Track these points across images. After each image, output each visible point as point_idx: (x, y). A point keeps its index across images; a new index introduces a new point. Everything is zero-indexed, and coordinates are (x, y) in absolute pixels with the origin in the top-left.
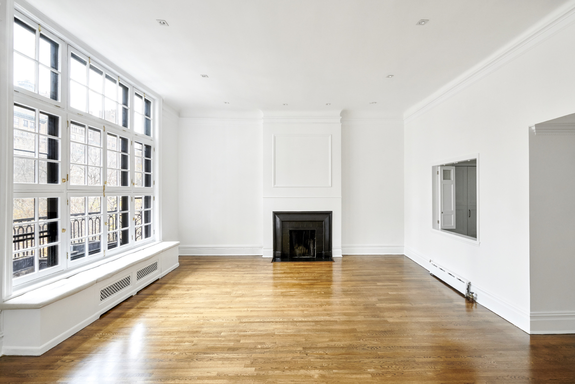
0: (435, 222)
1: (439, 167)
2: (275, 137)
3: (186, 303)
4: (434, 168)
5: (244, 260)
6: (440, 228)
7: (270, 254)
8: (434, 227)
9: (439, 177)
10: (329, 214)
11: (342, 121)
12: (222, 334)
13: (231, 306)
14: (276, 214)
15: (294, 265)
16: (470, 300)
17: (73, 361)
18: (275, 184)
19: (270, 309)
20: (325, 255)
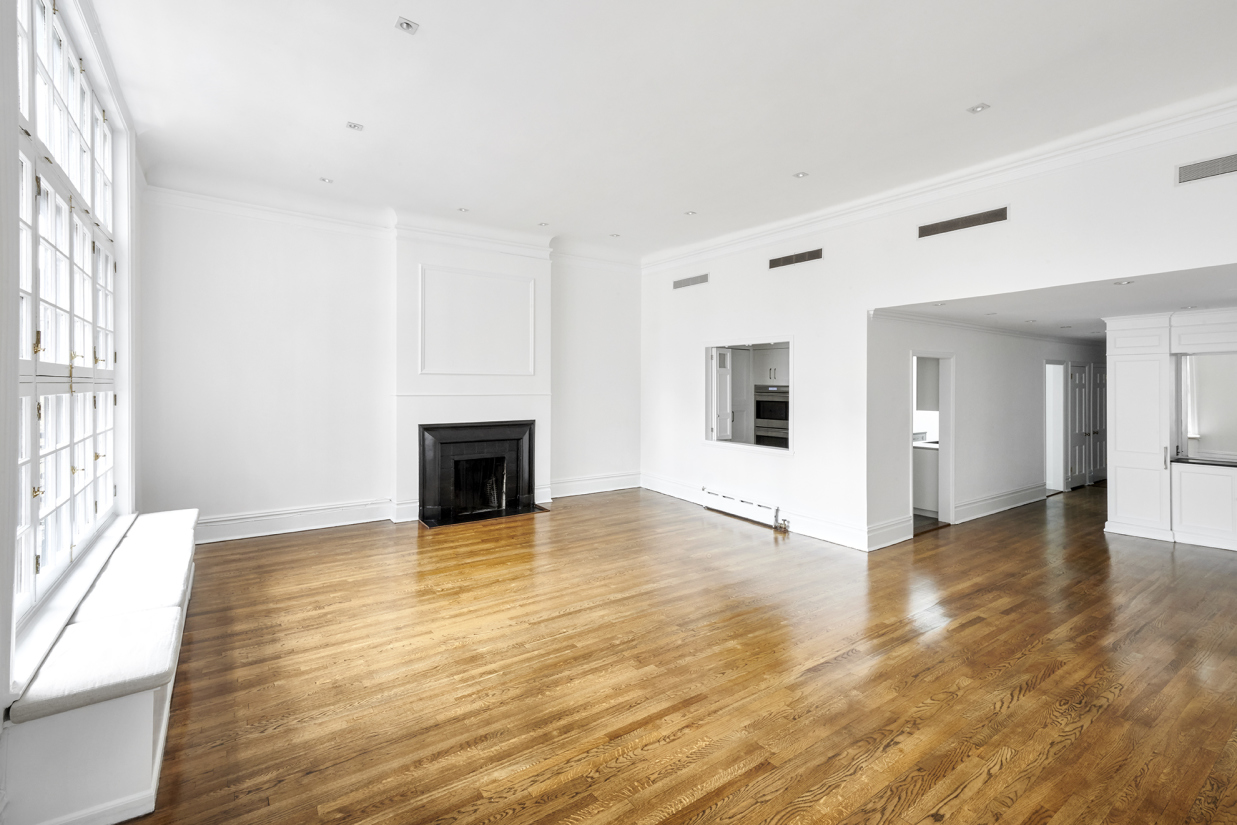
0: (709, 430)
1: (714, 350)
2: (423, 271)
3: (356, 629)
4: (707, 350)
5: (356, 533)
6: (715, 437)
7: (412, 513)
8: (707, 438)
9: (715, 363)
10: (528, 426)
11: (551, 255)
12: (527, 646)
13: (471, 609)
14: (425, 429)
15: (484, 526)
16: (781, 530)
17: (280, 782)
18: (423, 367)
19: (548, 596)
20: (522, 502)
